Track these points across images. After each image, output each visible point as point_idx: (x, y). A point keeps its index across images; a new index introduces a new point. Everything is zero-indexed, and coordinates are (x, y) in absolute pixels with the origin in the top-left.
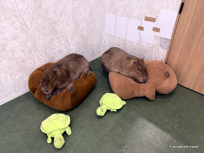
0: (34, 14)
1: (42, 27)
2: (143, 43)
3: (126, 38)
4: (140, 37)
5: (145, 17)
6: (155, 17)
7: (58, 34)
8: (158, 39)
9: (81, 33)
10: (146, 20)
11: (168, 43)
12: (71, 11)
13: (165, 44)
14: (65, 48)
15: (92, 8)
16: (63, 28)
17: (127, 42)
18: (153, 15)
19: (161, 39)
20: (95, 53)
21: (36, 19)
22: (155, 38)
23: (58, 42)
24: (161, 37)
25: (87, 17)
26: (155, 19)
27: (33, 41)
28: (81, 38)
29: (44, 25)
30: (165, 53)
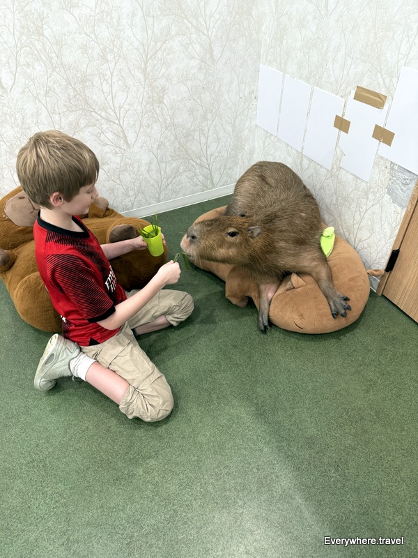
0: (21, 49)
1: (45, 89)
2: (344, 172)
3: (302, 149)
4: (337, 150)
5: (358, 87)
6: (383, 92)
7: (93, 114)
8: (383, 168)
9: (168, 117)
10: (357, 97)
11: (411, 186)
12: (137, 49)
13: (402, 189)
14: (116, 153)
15: (210, 45)
16: (110, 97)
17: (305, 162)
18: (379, 85)
19: (392, 169)
20: (216, 180)
21: (28, 65)
22: (375, 163)
23: (92, 134)
24: (394, 164)
25: (193, 71)
26: (383, 98)
27: (20, 123)
28: (167, 131)
29: (50, 84)
30: (399, 217)
